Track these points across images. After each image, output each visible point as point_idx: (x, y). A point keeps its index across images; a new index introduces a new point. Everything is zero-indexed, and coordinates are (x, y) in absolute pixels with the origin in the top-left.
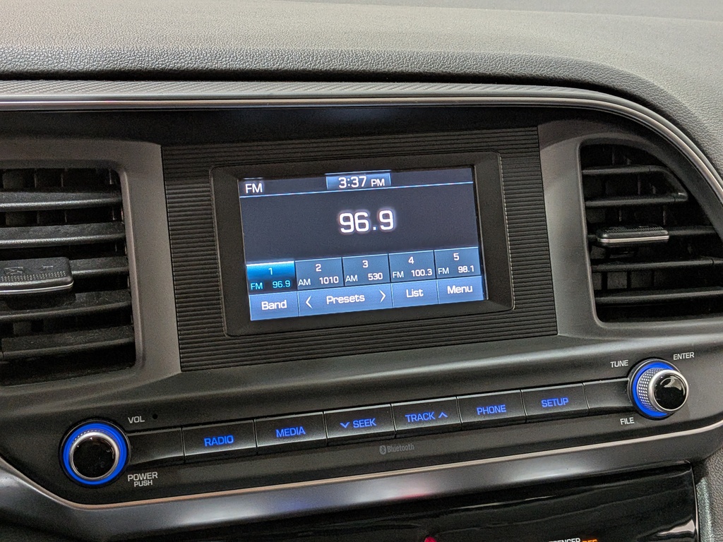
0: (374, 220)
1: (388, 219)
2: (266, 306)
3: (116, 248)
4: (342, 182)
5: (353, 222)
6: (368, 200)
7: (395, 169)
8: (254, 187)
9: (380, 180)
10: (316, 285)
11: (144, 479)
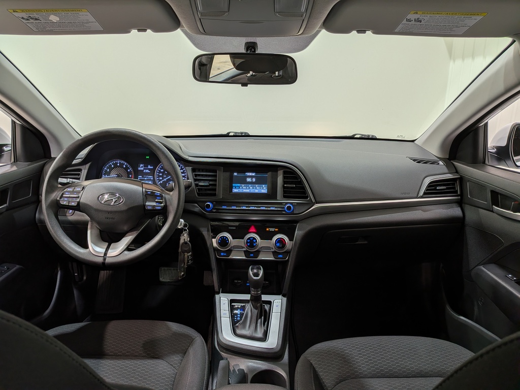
0: (252, 180)
1: (254, 180)
2: (235, 190)
3: (216, 180)
4: (248, 174)
5: (249, 180)
6: (252, 177)
7: (256, 173)
8: (235, 174)
9: (254, 174)
10: (242, 188)
11: (214, 211)
